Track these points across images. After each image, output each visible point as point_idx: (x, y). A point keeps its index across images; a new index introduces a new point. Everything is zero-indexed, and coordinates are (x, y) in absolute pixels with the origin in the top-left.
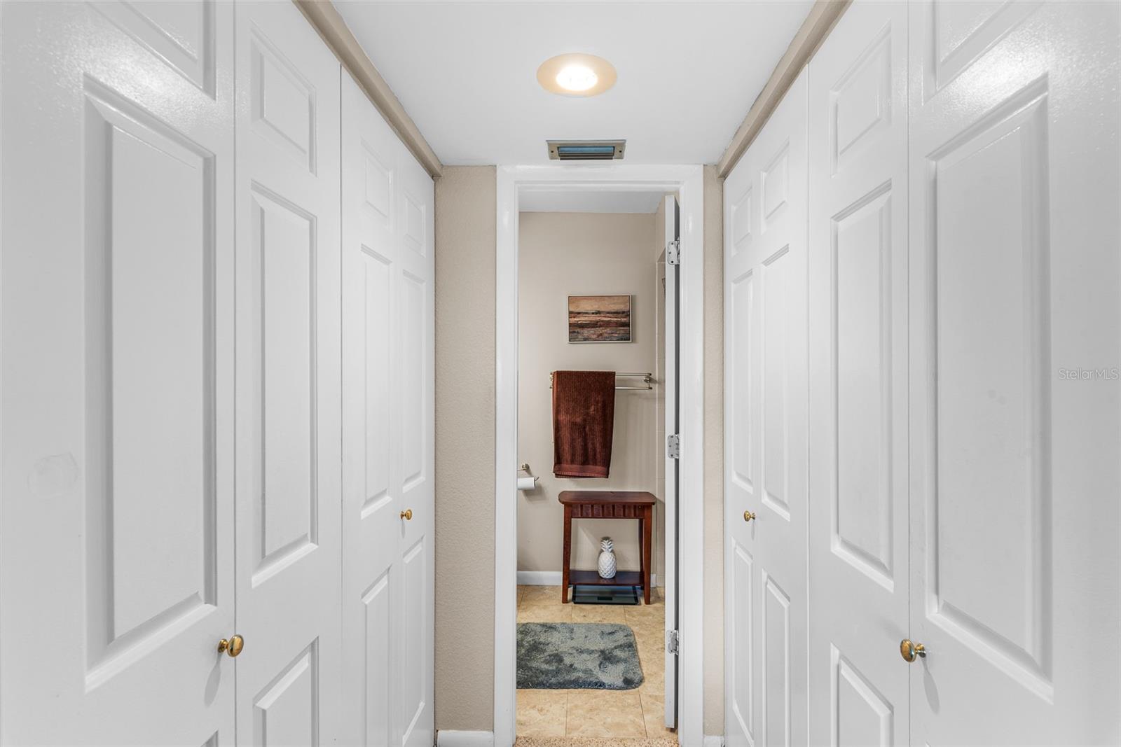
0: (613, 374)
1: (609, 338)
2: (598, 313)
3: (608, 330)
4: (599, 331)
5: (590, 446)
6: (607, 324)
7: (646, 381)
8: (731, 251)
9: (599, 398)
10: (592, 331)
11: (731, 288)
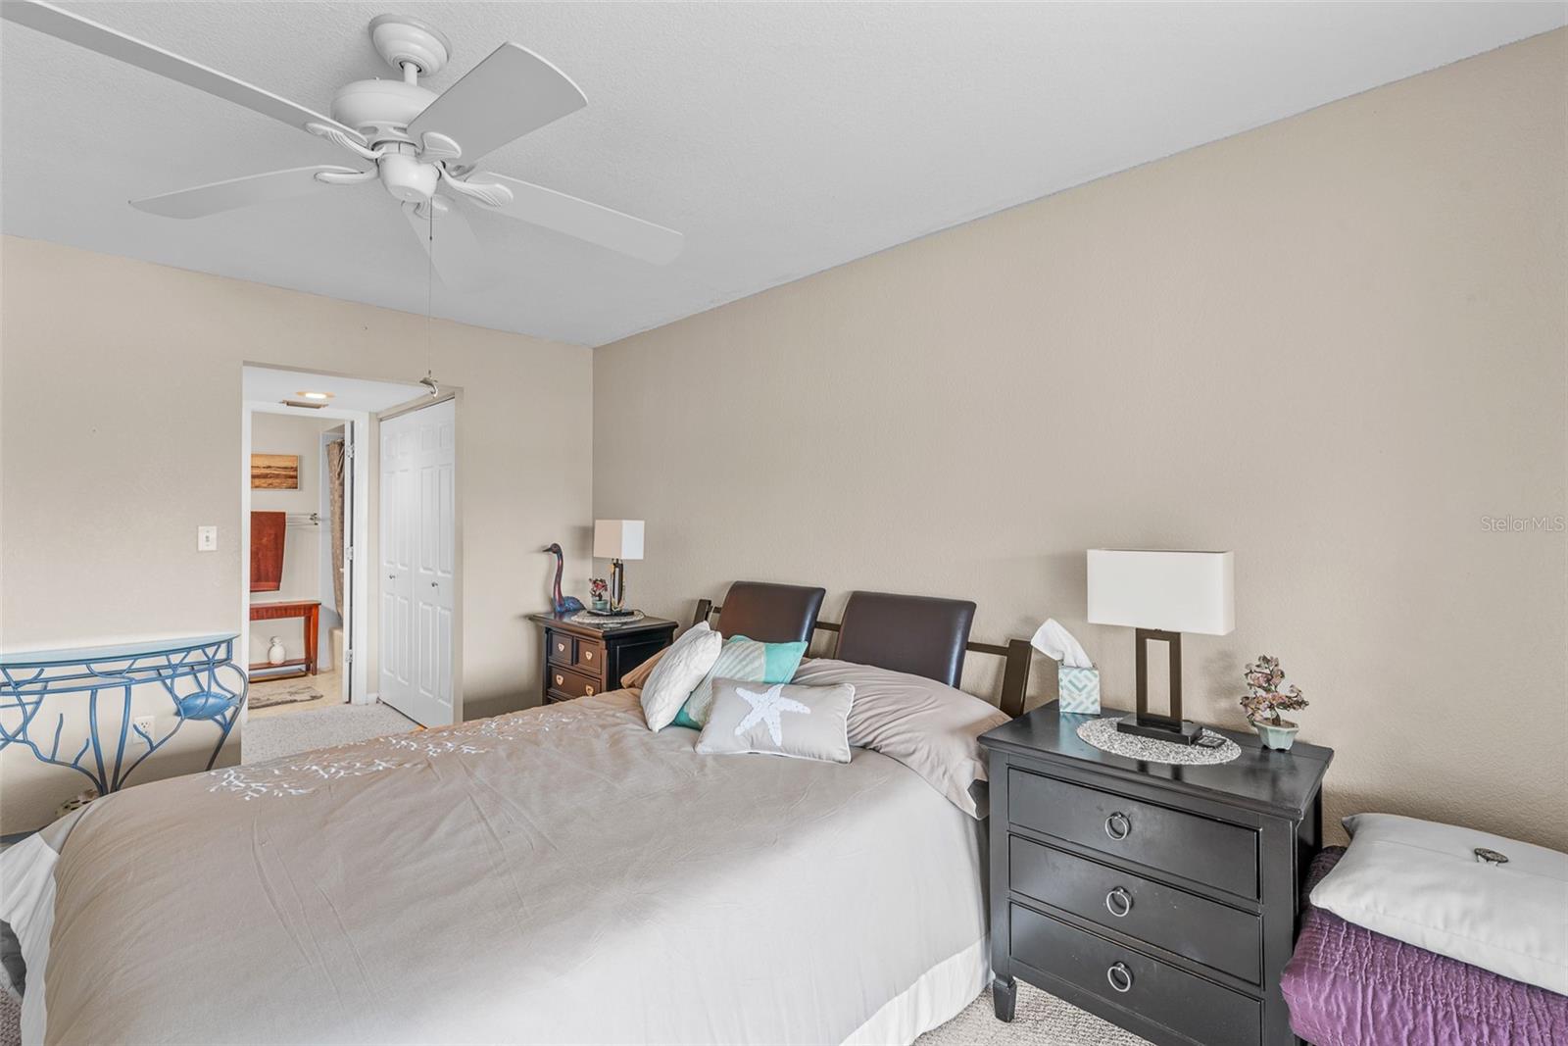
0: (284, 514)
1: (279, 487)
2: (269, 467)
3: (278, 481)
4: (270, 481)
5: (262, 567)
6: (277, 476)
7: (311, 519)
8: (384, 457)
9: (272, 532)
10: (263, 481)
11: (384, 475)
